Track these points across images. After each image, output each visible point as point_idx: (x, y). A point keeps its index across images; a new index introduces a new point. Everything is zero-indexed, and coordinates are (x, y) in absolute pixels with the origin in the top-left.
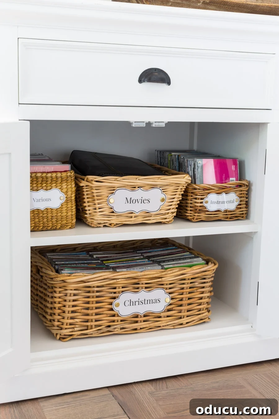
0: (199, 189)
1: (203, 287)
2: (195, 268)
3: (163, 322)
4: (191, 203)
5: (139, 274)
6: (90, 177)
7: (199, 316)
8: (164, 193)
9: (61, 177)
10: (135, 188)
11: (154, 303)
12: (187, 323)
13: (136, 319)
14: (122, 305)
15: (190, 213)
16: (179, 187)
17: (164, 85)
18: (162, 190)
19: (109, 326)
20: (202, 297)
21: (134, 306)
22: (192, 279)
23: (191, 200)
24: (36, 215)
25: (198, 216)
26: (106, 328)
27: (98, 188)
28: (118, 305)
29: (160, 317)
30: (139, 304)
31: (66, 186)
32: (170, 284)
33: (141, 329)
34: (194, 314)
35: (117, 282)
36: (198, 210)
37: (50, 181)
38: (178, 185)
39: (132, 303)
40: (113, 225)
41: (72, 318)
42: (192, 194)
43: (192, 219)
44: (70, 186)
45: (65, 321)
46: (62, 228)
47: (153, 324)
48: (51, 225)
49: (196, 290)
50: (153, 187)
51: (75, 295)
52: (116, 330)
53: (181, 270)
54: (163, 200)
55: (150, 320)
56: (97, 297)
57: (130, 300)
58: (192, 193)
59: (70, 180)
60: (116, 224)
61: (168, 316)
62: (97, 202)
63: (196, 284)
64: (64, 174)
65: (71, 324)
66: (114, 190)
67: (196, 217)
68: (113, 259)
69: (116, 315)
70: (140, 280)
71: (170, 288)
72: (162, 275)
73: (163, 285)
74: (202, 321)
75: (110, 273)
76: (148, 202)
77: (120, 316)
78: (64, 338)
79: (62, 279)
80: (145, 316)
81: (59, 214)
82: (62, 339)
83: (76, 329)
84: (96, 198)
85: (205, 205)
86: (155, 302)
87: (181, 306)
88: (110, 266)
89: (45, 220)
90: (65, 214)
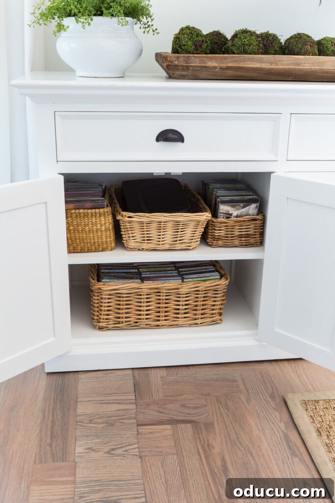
1: (216, 297)
2: (207, 282)
3: (181, 321)
4: (211, 233)
5: (159, 286)
7: (212, 318)
10: (161, 222)
12: (201, 323)
13: (158, 318)
15: (211, 240)
16: (200, 222)
19: (137, 322)
20: (215, 304)
22: (205, 291)
23: (211, 231)
26: (134, 323)
31: (104, 219)
32: (186, 294)
33: (163, 325)
34: (208, 317)
36: (216, 238)
41: (107, 315)
43: (211, 245)
44: (107, 219)
45: (102, 317)
46: (103, 250)
47: (172, 322)
49: (209, 299)
51: (109, 299)
52: (142, 325)
53: (195, 284)
55: (170, 319)
56: (126, 301)
61: (185, 318)
62: (130, 232)
63: (209, 294)
64: (102, 210)
65: (106, 319)
67: (214, 244)
69: (142, 315)
70: (160, 290)
71: (186, 297)
72: (179, 287)
73: (180, 294)
74: (214, 323)
75: (135, 284)
78: (102, 329)
80: (165, 316)
82: (101, 328)
83: (110, 323)
87: (196, 310)
89: (82, 245)
90: (105, 240)
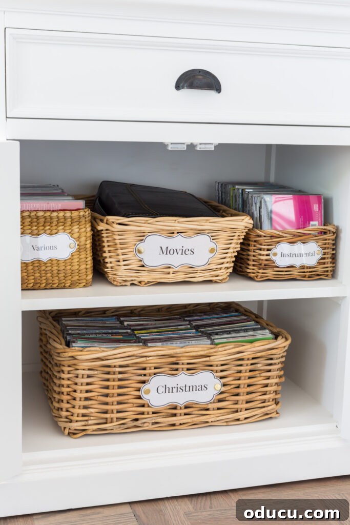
0: (265, 236)
1: (270, 371)
2: (256, 344)
3: (212, 416)
4: (254, 256)
5: (178, 351)
6: (111, 218)
7: (263, 410)
8: (213, 241)
9: (71, 217)
10: (173, 233)
11: (198, 390)
12: (246, 418)
13: (174, 411)
14: (153, 392)
15: (253, 269)
16: (235, 233)
17: (212, 94)
18: (212, 236)
19: (137, 420)
20: (268, 384)
21: (171, 393)
22: (253, 359)
23: (254, 252)
24: (37, 268)
25: (263, 273)
26: (131, 422)
27: (121, 233)
28: (148, 392)
29: (208, 410)
30: (177, 392)
31: (77, 230)
32: (222, 365)
33: (181, 424)
34: (256, 406)
35: (147, 360)
36: (263, 265)
37: (55, 223)
38: (234, 230)
39: (167, 389)
40: (143, 283)
41: (85, 407)
42: (255, 243)
43: (255, 278)
44: (83, 230)
45: (76, 411)
46: (72, 286)
47: (197, 418)
48: (57, 281)
49: (260, 374)
50: (199, 232)
51: (89, 376)
52: (146, 425)
53: (238, 347)
54: (212, 251)
55: (194, 413)
56: (120, 380)
57: (166, 385)
58: (255, 241)
59: (83, 222)
60: (148, 282)
61: (219, 409)
62: (120, 251)
63: (259, 365)
64: (75, 214)
65: (83, 415)
66: (144, 236)
67: (260, 275)
68: (149, 329)
69: (146, 406)
70: (179, 359)
71: (222, 371)
72: (210, 353)
73: (211, 366)
74: (268, 417)
75: (138, 349)
76: (192, 253)
77: (151, 407)
78: (74, 434)
79: (71, 354)
80: (186, 407)
81: (69, 267)
82: (72, 434)
83: (90, 422)
84: (119, 246)
85: (273, 258)
86: (200, 389)
87: (237, 395)
88: (142, 338)
89: (49, 275)
90: (77, 267)
